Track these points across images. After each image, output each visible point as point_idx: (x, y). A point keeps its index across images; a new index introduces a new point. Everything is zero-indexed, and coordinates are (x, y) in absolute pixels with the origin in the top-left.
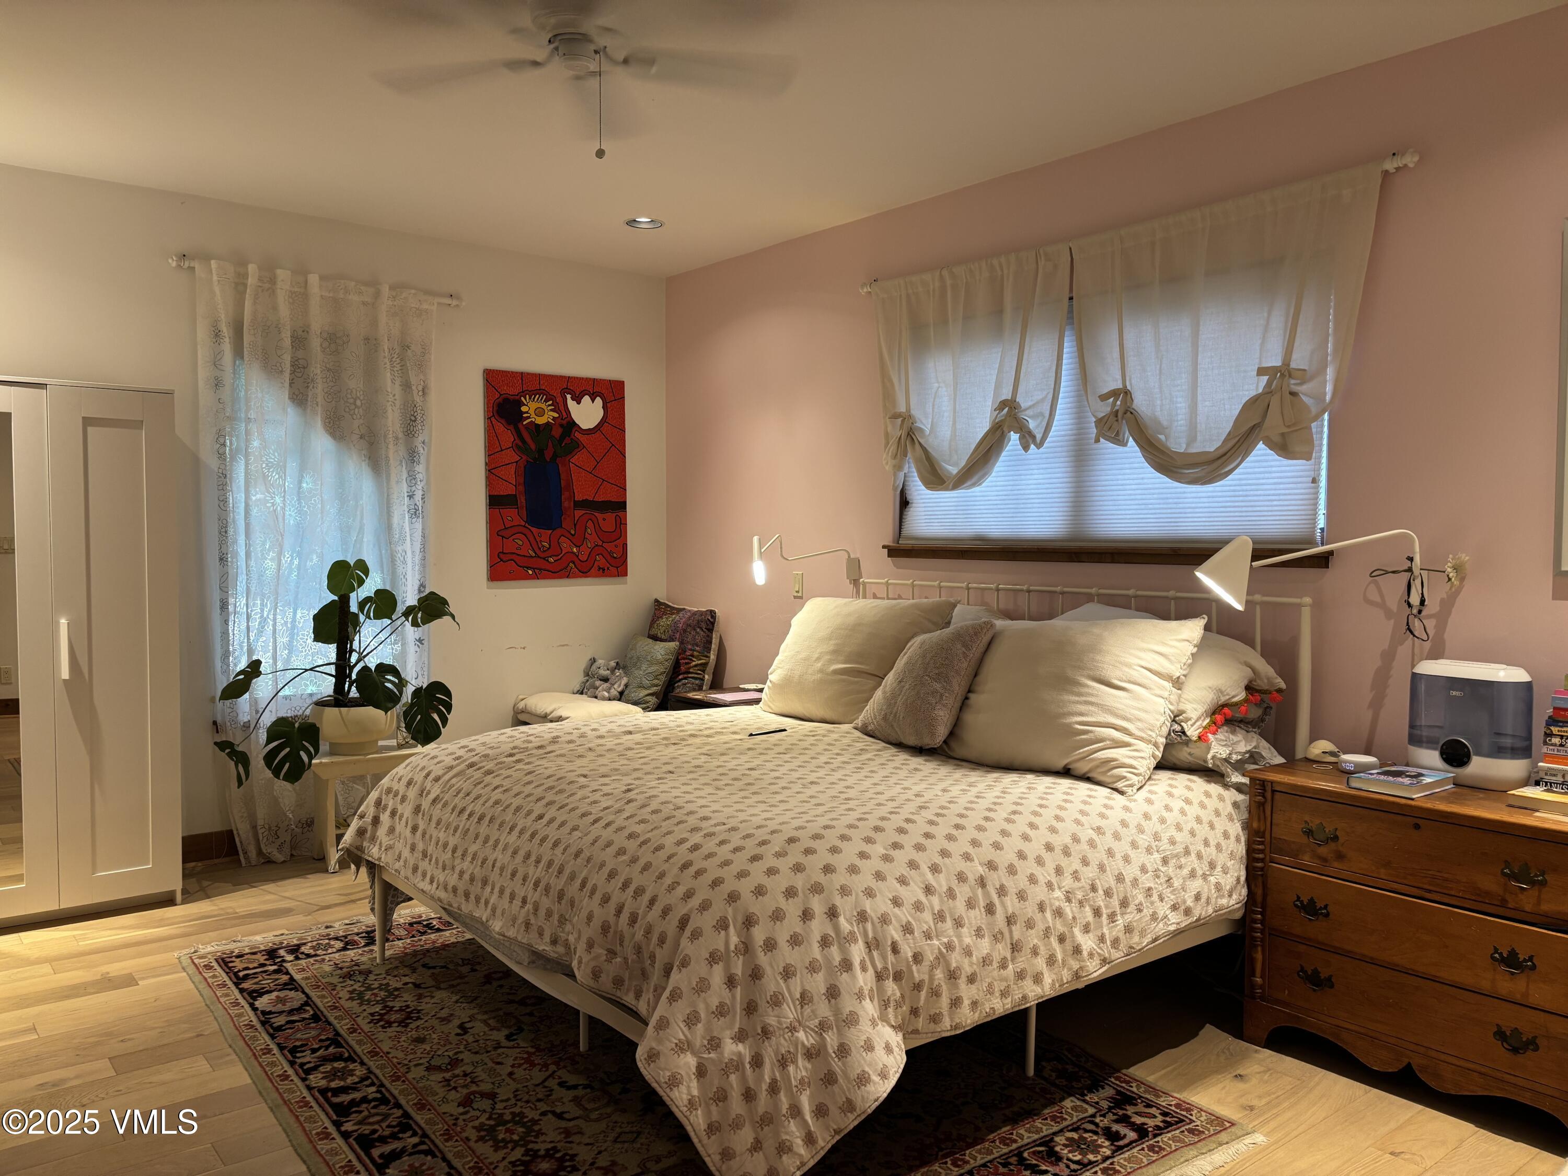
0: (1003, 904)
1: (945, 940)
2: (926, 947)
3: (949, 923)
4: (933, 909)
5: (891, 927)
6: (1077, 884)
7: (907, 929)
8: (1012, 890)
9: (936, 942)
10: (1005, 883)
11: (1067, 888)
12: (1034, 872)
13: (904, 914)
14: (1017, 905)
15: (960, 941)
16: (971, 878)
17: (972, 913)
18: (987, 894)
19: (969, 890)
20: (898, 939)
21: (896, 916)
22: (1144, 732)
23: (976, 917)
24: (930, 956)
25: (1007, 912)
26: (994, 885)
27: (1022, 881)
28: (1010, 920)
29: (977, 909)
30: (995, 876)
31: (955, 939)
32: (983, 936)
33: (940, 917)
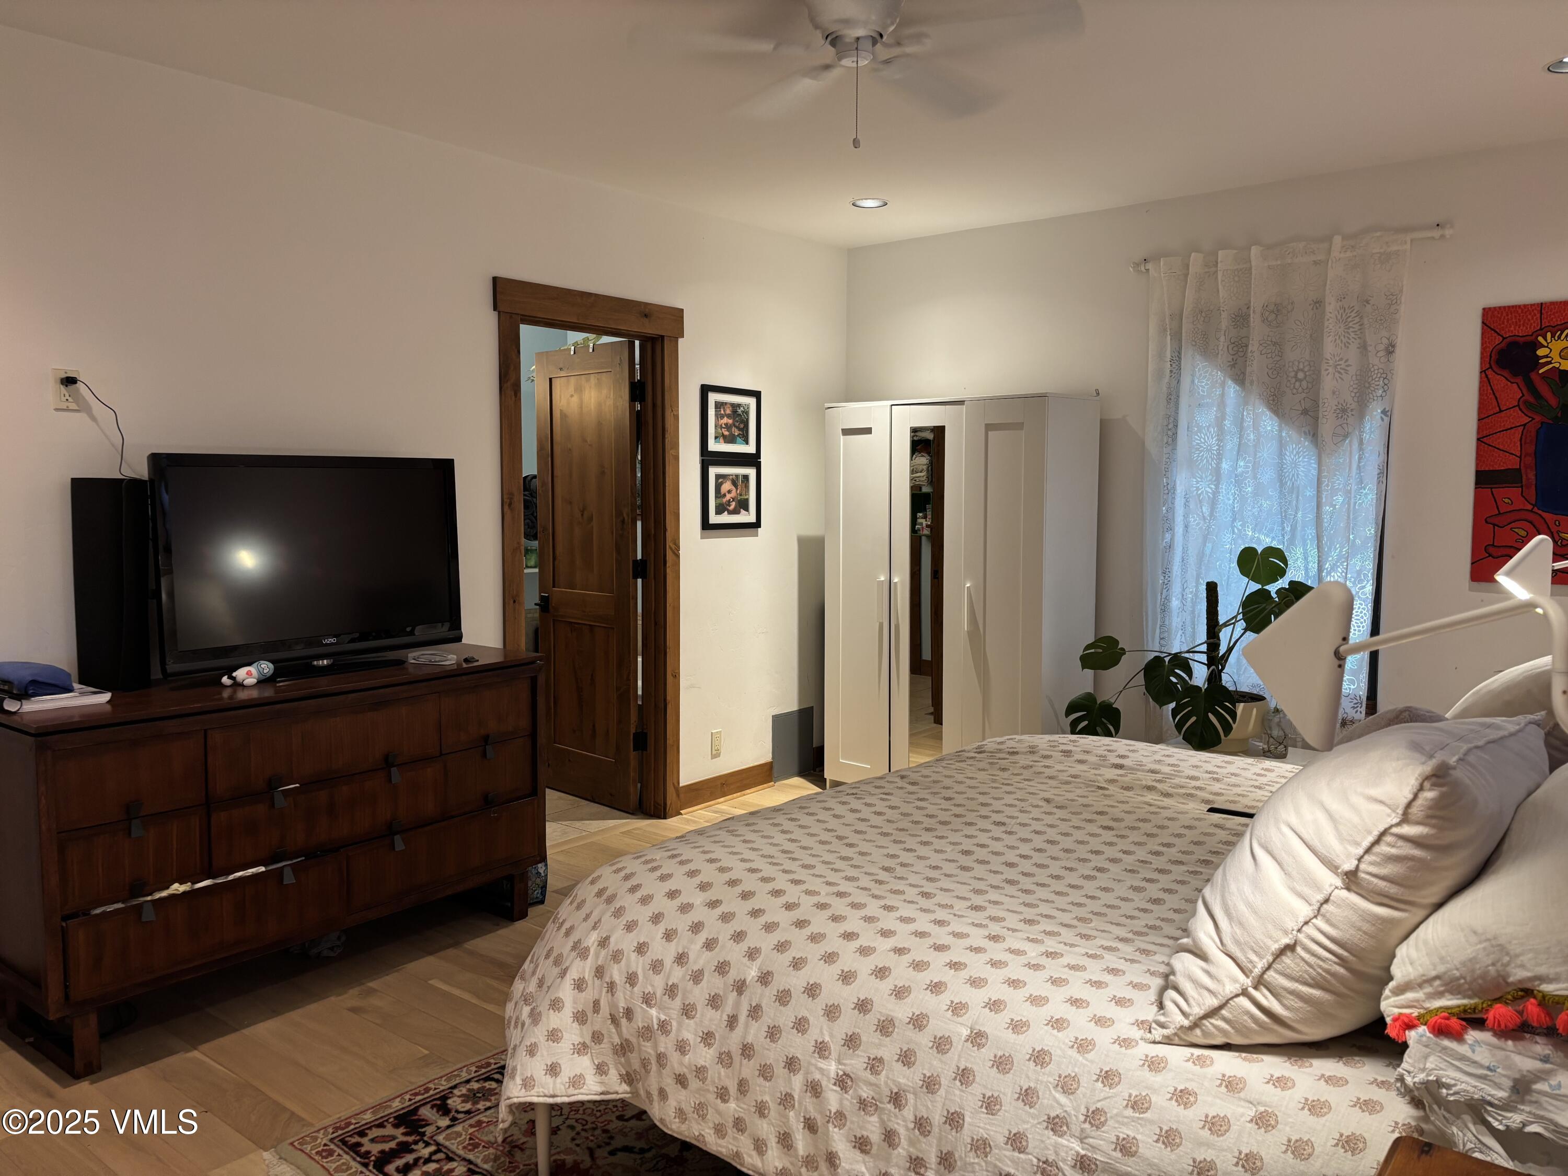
0: (747, 1026)
1: (663, 1017)
2: (639, 1010)
3: (677, 1003)
4: (668, 978)
5: (616, 966)
6: (867, 1075)
7: (632, 979)
8: (767, 1020)
9: (653, 1012)
10: (763, 1005)
11: (848, 1070)
12: (811, 1020)
13: (638, 964)
14: (762, 1039)
15: (679, 1030)
16: (733, 975)
17: (710, 1013)
18: (737, 1005)
19: (722, 986)
20: (618, 982)
21: (628, 960)
22: (1242, 950)
23: (713, 1019)
24: (639, 1022)
25: (745, 1038)
26: (751, 1000)
27: (786, 1017)
28: (747, 1050)
29: (719, 1012)
30: (759, 991)
31: (674, 1024)
32: (709, 1045)
33: (671, 991)
